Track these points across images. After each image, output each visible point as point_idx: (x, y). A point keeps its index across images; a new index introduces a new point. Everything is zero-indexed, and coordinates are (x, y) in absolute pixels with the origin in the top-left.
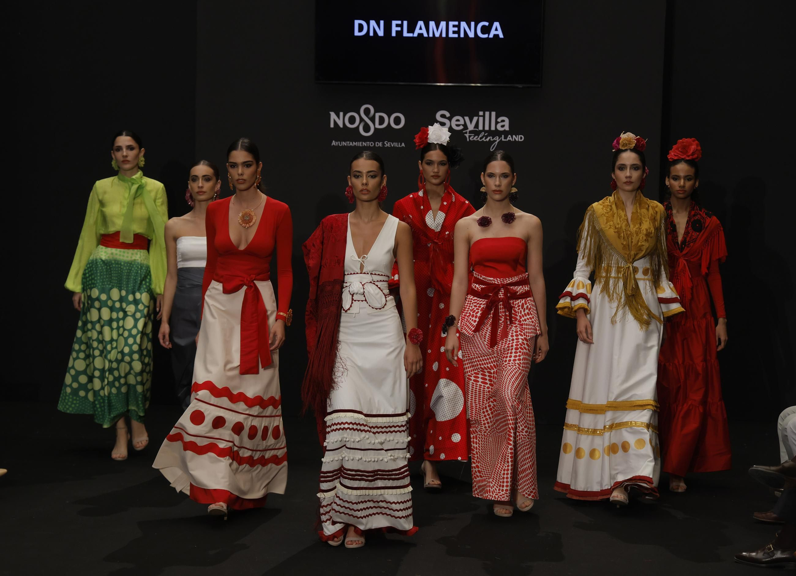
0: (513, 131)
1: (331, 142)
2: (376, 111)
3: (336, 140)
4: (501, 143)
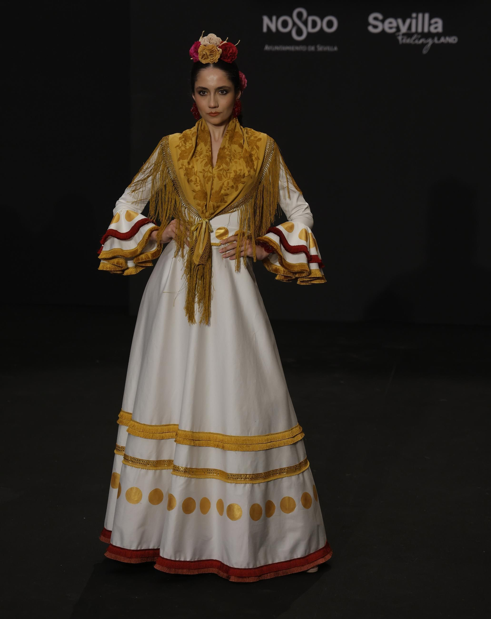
0: (446, 32)
1: (264, 47)
2: (309, 14)
3: (269, 44)
4: (434, 45)
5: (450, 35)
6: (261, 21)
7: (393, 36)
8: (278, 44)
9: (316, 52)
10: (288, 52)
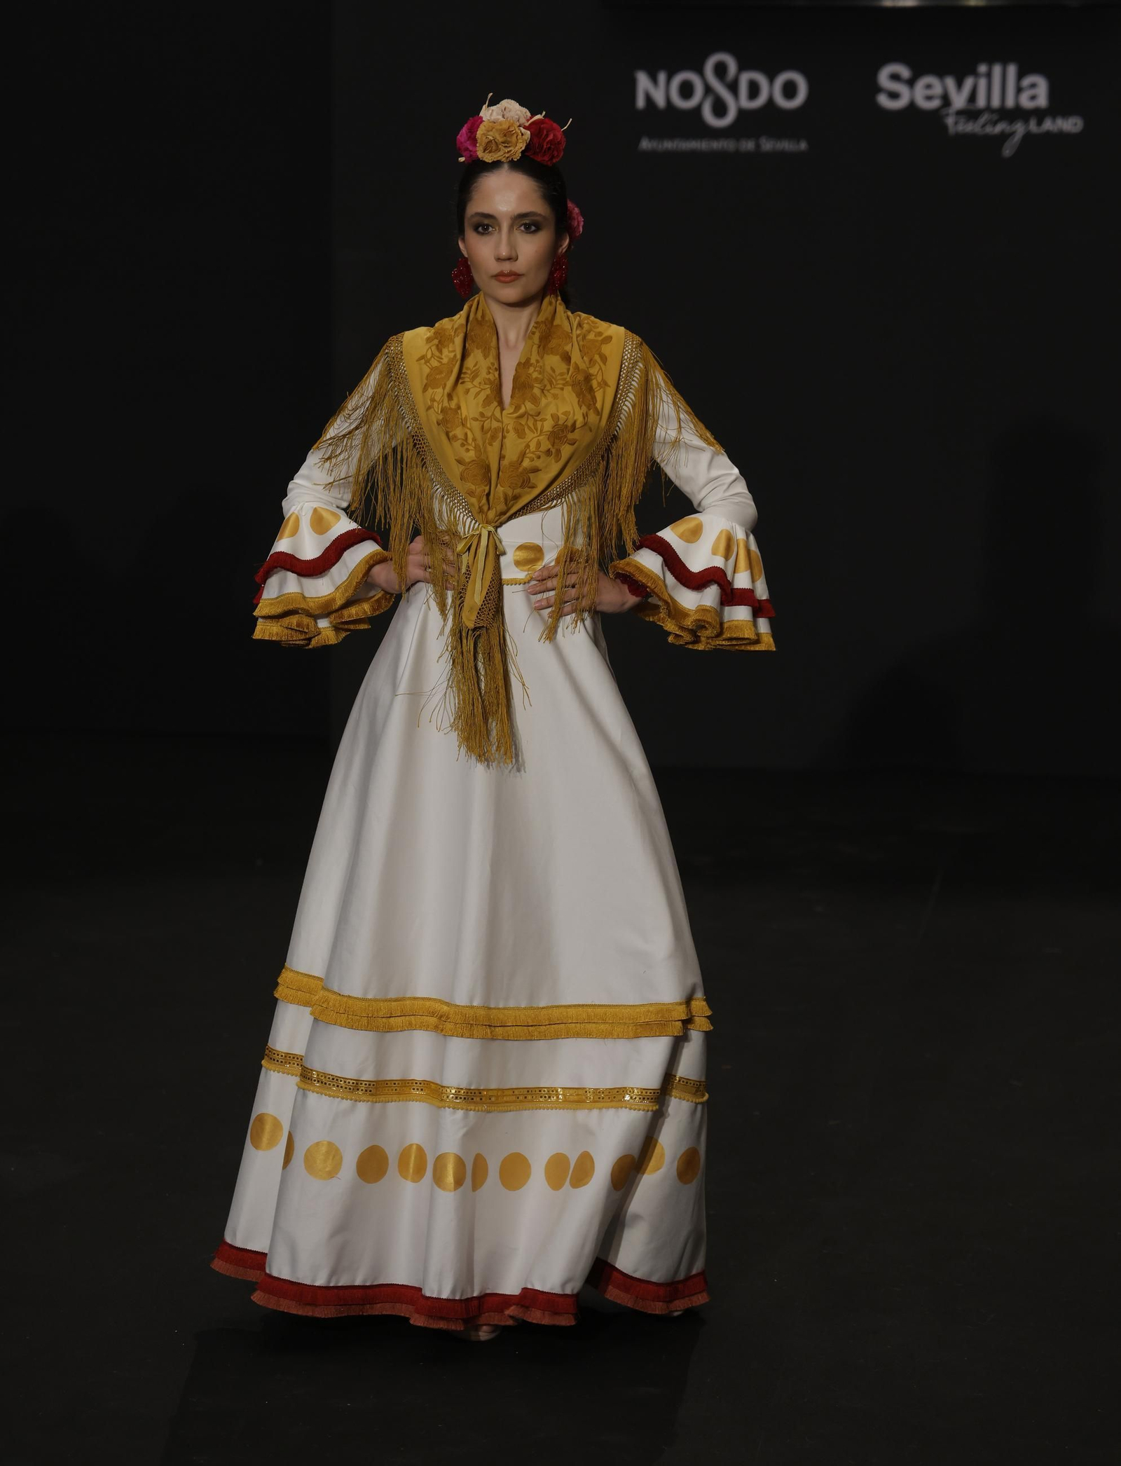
0: (1057, 107)
1: (639, 141)
2: (742, 67)
3: (651, 137)
4: (1028, 136)
5: (1066, 114)
6: (633, 84)
7: (935, 117)
8: (672, 137)
9: (758, 154)
10: (693, 154)
